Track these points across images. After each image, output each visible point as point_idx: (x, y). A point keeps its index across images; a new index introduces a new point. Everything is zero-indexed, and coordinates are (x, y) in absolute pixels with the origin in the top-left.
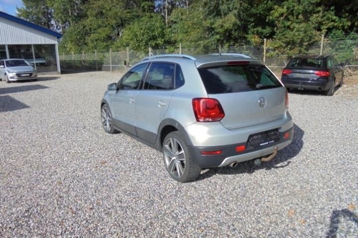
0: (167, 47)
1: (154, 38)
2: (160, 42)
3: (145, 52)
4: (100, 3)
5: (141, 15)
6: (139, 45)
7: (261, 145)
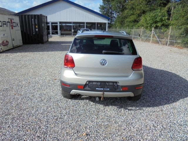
0: (162, 28)
1: (156, 22)
2: (159, 25)
3: (150, 30)
4: (133, 2)
5: (156, 8)
6: (147, 26)
7: (96, 89)
